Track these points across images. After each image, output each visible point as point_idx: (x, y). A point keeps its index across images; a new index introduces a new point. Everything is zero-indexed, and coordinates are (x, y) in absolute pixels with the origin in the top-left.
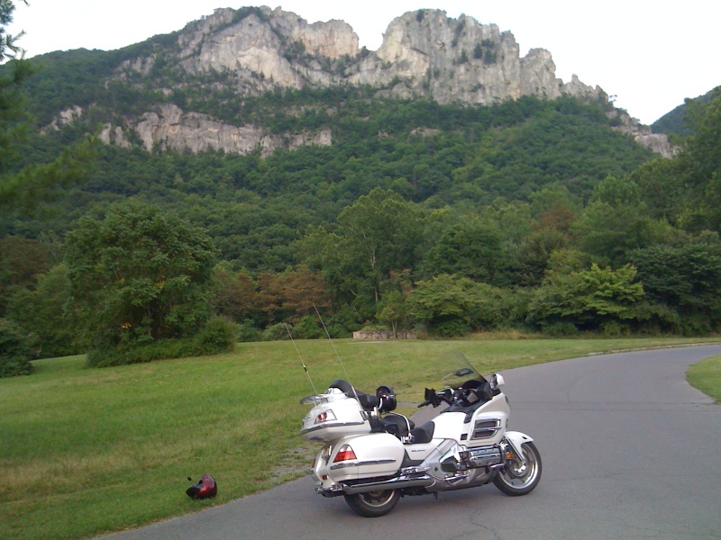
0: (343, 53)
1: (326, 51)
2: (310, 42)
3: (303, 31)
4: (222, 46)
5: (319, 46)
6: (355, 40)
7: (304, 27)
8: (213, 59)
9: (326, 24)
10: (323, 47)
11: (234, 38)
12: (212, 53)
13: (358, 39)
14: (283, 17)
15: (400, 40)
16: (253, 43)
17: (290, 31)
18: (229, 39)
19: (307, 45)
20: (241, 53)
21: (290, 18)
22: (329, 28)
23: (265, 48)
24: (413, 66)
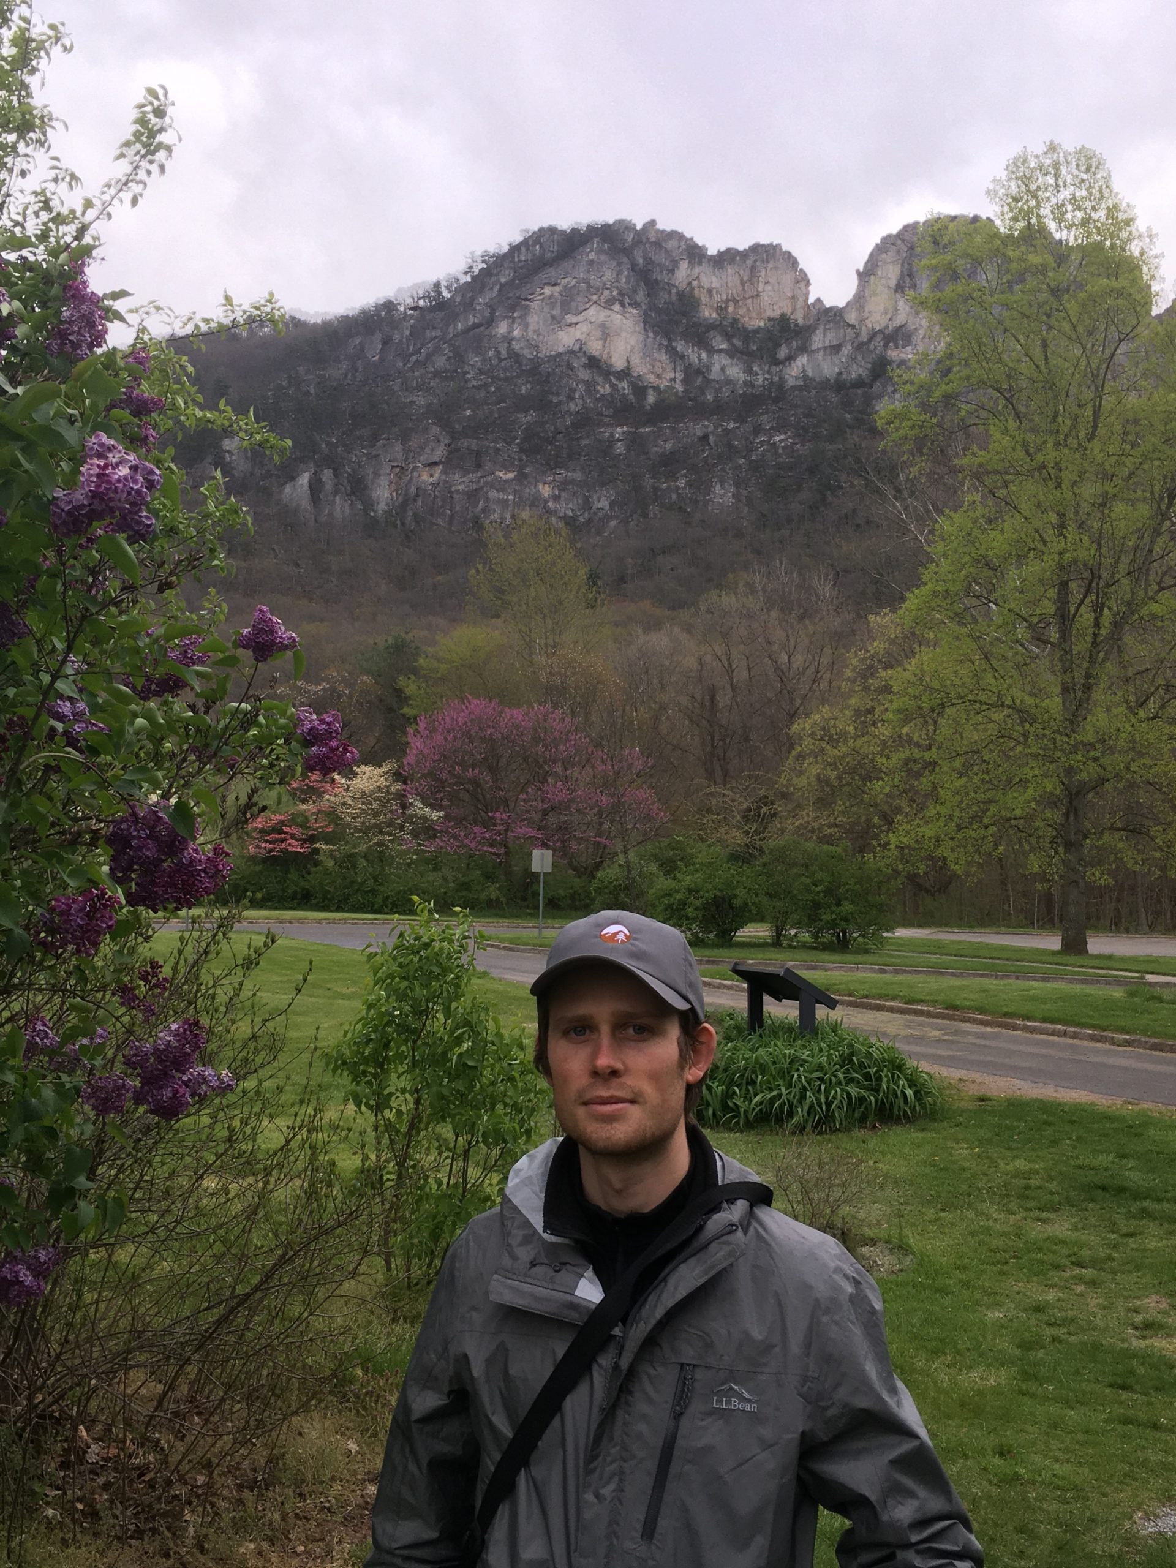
0: (776, 314)
1: (741, 312)
2: (710, 291)
3: (697, 270)
4: (534, 305)
5: (727, 301)
6: (802, 285)
7: (700, 263)
8: (516, 333)
9: (744, 255)
10: (736, 302)
11: (557, 289)
12: (514, 319)
13: (808, 283)
14: (658, 244)
15: (893, 283)
16: (595, 298)
17: (672, 271)
18: (547, 291)
19: (704, 299)
20: (569, 318)
21: (672, 244)
22: (749, 263)
23: (617, 307)
24: (917, 339)
